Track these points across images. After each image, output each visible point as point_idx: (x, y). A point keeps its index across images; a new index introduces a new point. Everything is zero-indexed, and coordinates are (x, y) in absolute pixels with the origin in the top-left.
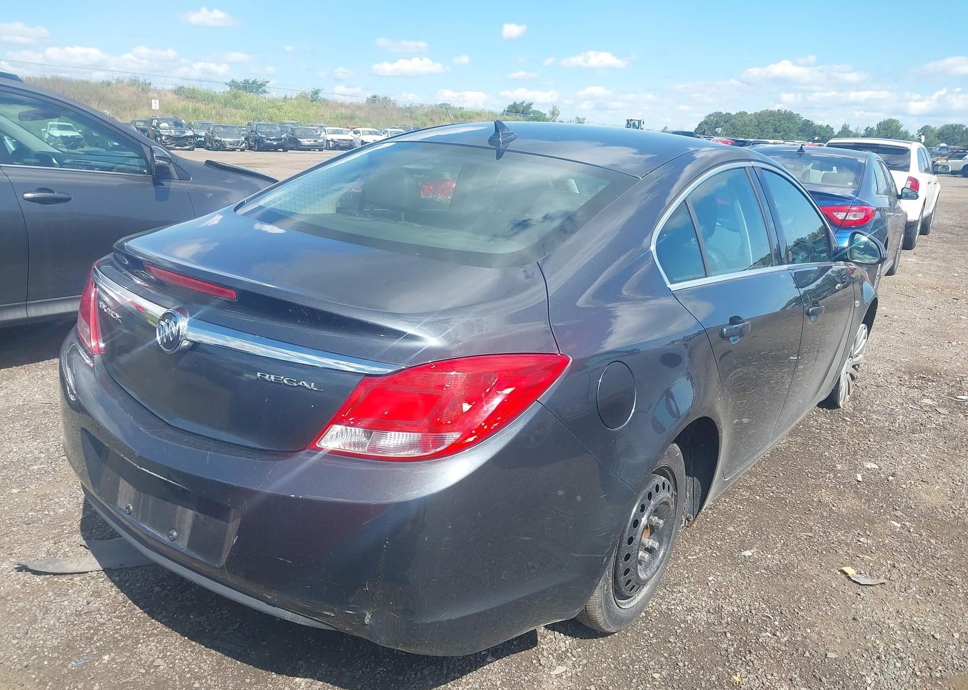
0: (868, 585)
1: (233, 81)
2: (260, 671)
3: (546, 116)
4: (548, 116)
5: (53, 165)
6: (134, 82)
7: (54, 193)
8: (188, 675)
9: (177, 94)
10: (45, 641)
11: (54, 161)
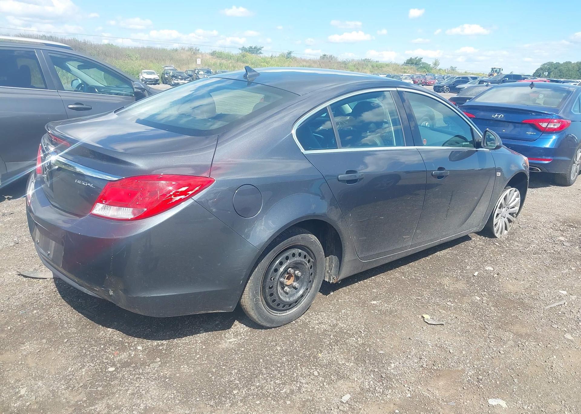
0: (432, 324)
1: (243, 48)
2: (96, 324)
3: (431, 66)
4: (432, 65)
5: (96, 92)
6: (190, 49)
7: (83, 105)
8: (65, 322)
9: (212, 55)
10: (14, 303)
11: (96, 90)
